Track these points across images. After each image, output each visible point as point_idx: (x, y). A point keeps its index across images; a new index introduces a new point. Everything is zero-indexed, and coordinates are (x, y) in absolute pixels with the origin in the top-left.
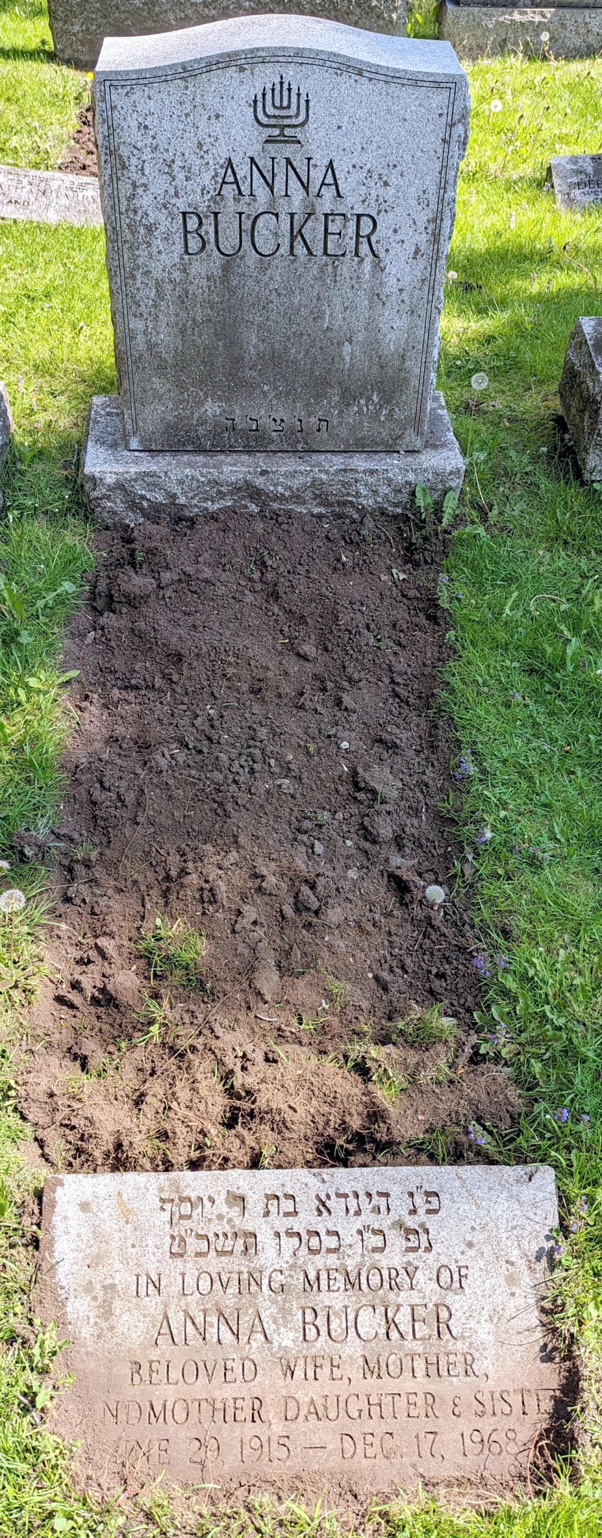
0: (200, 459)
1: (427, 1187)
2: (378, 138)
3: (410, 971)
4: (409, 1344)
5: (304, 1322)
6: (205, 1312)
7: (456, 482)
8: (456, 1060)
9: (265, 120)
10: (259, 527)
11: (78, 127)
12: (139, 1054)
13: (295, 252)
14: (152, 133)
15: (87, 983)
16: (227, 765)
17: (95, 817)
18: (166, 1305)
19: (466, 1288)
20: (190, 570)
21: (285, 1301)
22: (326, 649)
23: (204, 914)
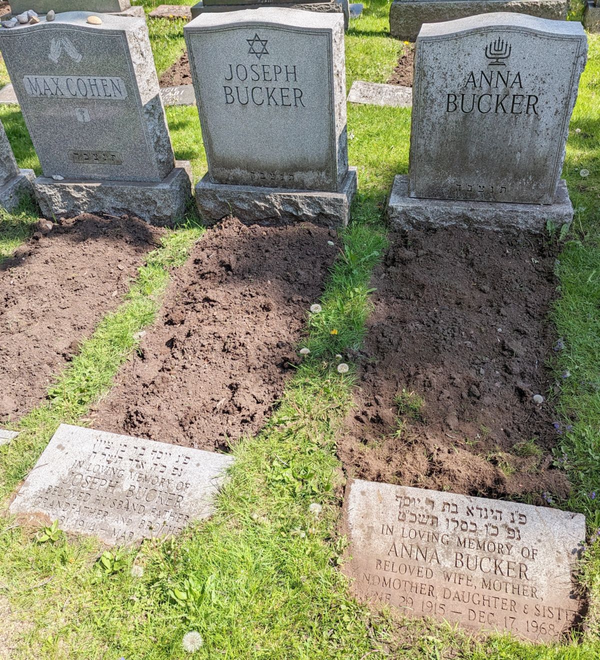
0: (442, 202)
1: (520, 512)
2: (542, 63)
3: (522, 430)
4: (505, 578)
5: (456, 559)
6: (411, 545)
7: (569, 220)
8: (541, 465)
9: (490, 56)
10: (467, 234)
11: (397, 65)
12: (390, 441)
13: (498, 111)
14: (439, 61)
15: (369, 412)
16: (441, 332)
17: (378, 348)
18: (395, 540)
19: (536, 559)
20: (433, 249)
21: (448, 548)
22: (495, 289)
23: (425, 391)
